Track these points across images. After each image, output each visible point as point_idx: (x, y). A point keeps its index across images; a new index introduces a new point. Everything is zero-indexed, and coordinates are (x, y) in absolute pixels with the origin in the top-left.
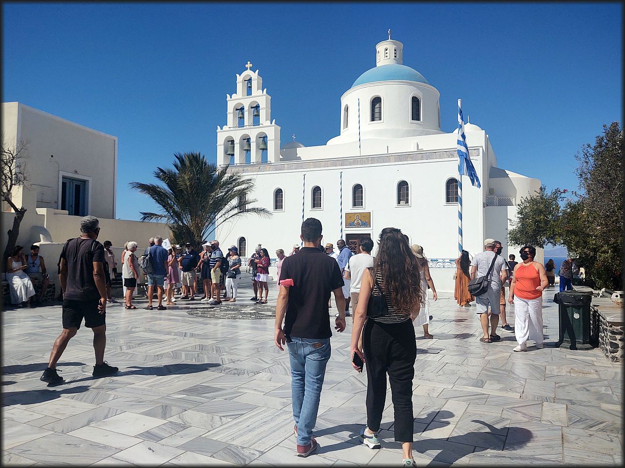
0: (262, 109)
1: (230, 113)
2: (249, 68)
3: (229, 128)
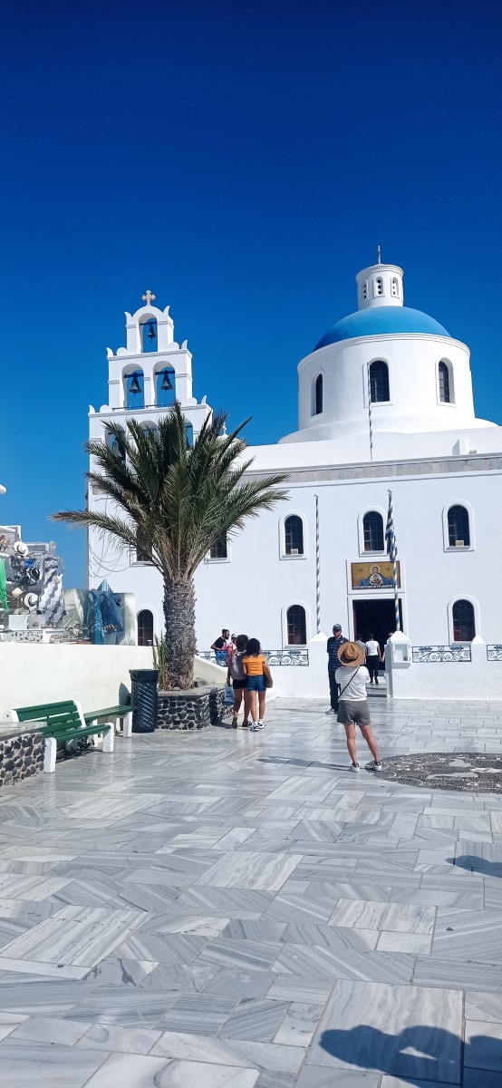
0: (180, 376)
1: (115, 382)
2: (149, 302)
3: (114, 409)
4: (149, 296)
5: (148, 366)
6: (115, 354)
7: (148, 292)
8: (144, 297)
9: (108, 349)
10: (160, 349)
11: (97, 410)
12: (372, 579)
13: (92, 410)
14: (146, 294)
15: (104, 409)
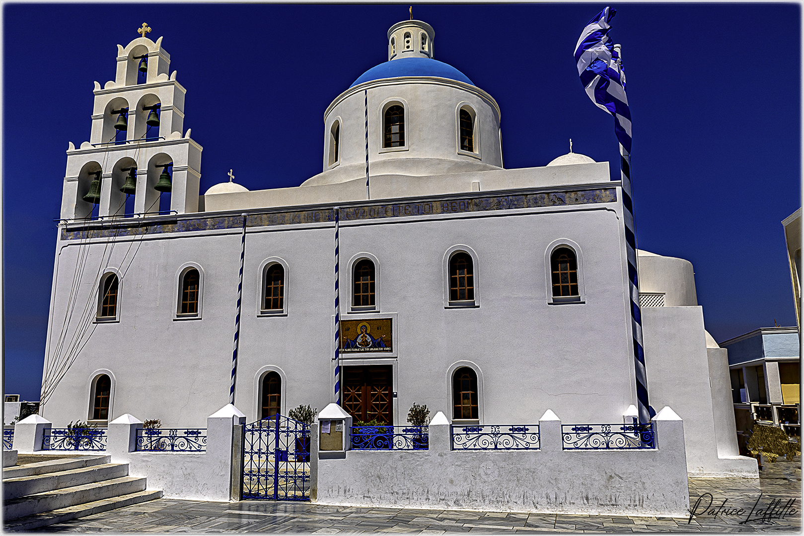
0: (167, 109)
1: (97, 118)
2: (143, 35)
3: (93, 145)
4: (145, 28)
5: (133, 99)
6: (102, 87)
7: (144, 24)
8: (139, 30)
9: (95, 82)
10: (148, 83)
11: (78, 147)
12: (359, 340)
13: (72, 148)
14: (141, 27)
15: (85, 146)
